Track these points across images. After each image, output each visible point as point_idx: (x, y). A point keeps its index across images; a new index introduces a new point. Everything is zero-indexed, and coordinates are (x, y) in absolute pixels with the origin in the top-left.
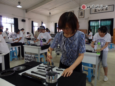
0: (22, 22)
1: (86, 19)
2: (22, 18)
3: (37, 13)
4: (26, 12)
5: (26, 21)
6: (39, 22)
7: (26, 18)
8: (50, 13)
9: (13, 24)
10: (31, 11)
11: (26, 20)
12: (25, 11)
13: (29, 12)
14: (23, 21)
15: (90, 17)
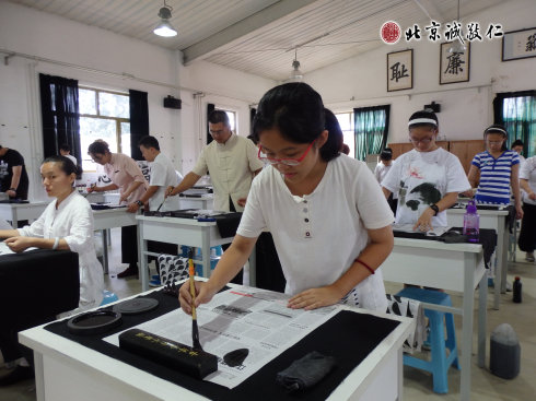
0: (167, 111)
1: (480, 88)
2: (166, 93)
3: (231, 64)
4: (185, 60)
5: (183, 105)
6: (238, 108)
7: (184, 89)
8: (296, 64)
9: (125, 120)
10: (205, 56)
11: (185, 98)
12: (178, 55)
13: (199, 58)
14: (172, 103)
15: (502, 77)
